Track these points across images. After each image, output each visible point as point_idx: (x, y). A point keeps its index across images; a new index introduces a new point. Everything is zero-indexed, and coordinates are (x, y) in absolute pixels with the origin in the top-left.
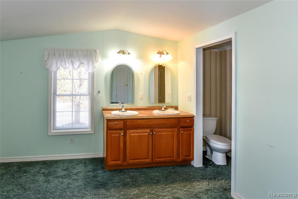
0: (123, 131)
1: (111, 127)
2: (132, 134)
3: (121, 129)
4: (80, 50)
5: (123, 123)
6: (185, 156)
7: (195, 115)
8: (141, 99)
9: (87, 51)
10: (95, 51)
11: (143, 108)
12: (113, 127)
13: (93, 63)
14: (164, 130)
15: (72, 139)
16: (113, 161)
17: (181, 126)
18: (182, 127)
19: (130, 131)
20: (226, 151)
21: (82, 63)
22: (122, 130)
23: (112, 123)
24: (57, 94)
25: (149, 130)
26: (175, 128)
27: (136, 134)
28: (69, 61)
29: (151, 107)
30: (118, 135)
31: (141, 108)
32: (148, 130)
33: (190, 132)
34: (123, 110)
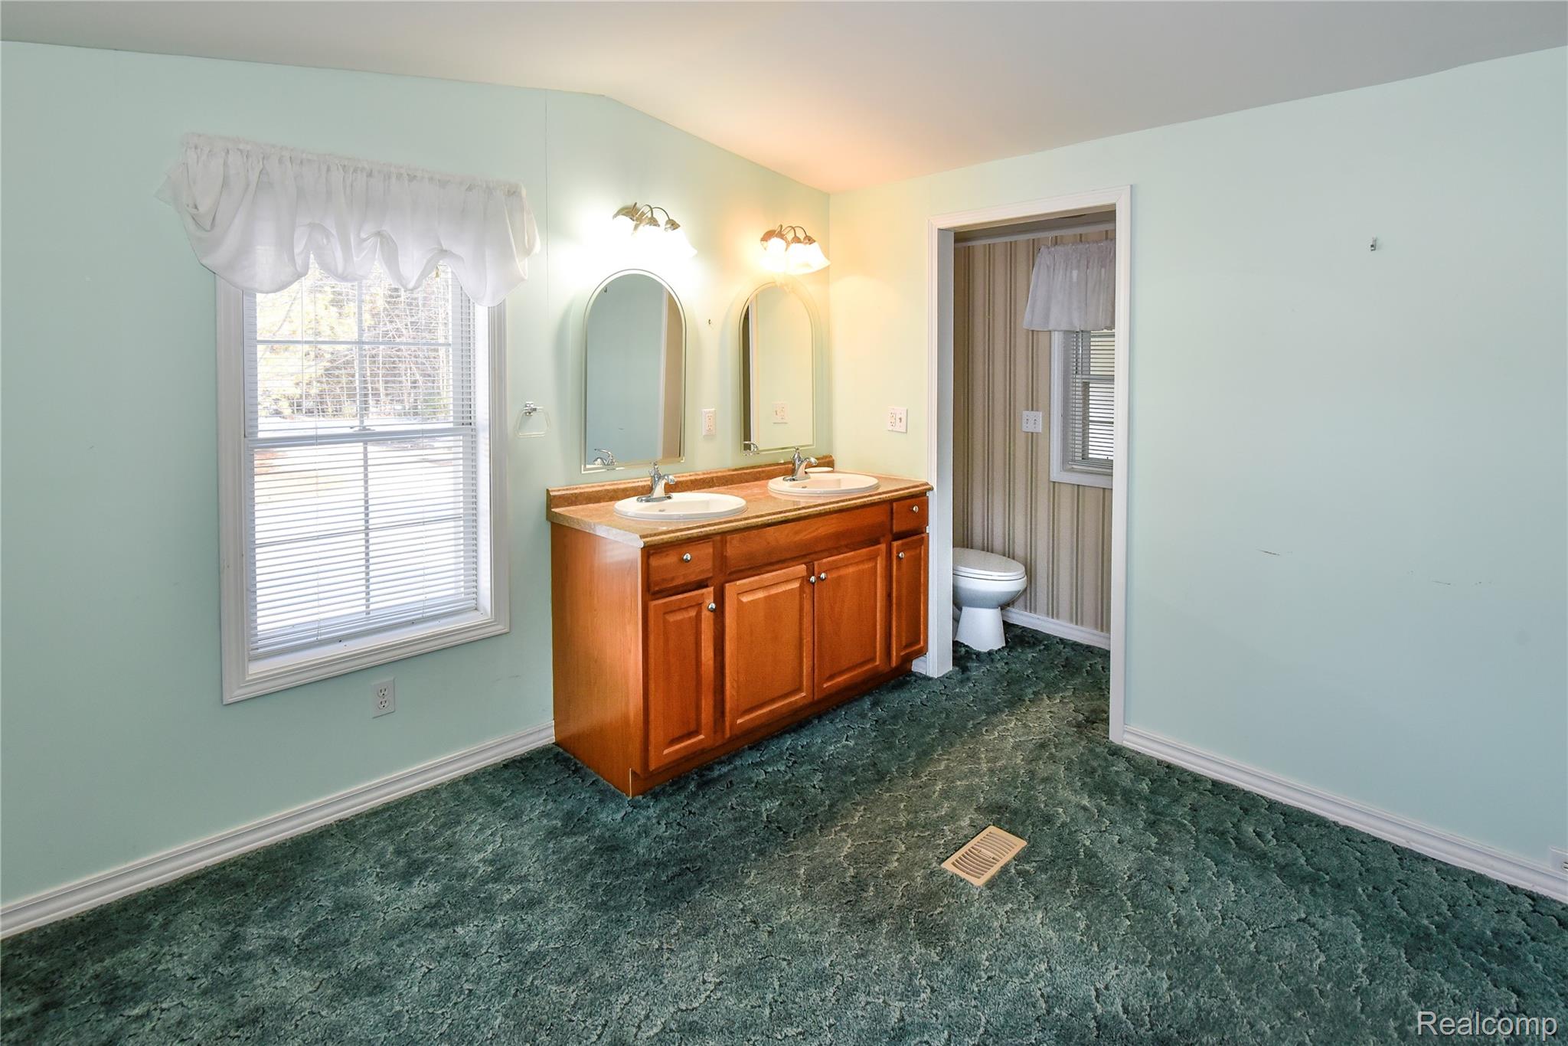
0: (711, 589)
1: (664, 580)
2: (745, 599)
3: (702, 581)
4: (431, 179)
5: (711, 550)
6: (906, 647)
7: (933, 483)
8: (710, 436)
9: (470, 189)
10: (513, 193)
11: (719, 474)
12: (673, 579)
13: (505, 254)
14: (848, 559)
15: (382, 692)
16: (673, 741)
17: (895, 530)
18: (898, 536)
19: (738, 583)
20: (1004, 600)
21: (443, 252)
22: (707, 586)
23: (670, 559)
24: (261, 435)
25: (804, 566)
26: (879, 543)
27: (760, 595)
28: (363, 235)
29: (747, 468)
30: (693, 613)
31: (712, 478)
32: (801, 569)
33: (918, 551)
34: (659, 491)
